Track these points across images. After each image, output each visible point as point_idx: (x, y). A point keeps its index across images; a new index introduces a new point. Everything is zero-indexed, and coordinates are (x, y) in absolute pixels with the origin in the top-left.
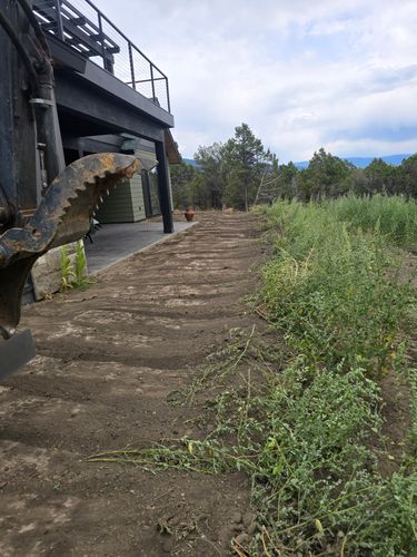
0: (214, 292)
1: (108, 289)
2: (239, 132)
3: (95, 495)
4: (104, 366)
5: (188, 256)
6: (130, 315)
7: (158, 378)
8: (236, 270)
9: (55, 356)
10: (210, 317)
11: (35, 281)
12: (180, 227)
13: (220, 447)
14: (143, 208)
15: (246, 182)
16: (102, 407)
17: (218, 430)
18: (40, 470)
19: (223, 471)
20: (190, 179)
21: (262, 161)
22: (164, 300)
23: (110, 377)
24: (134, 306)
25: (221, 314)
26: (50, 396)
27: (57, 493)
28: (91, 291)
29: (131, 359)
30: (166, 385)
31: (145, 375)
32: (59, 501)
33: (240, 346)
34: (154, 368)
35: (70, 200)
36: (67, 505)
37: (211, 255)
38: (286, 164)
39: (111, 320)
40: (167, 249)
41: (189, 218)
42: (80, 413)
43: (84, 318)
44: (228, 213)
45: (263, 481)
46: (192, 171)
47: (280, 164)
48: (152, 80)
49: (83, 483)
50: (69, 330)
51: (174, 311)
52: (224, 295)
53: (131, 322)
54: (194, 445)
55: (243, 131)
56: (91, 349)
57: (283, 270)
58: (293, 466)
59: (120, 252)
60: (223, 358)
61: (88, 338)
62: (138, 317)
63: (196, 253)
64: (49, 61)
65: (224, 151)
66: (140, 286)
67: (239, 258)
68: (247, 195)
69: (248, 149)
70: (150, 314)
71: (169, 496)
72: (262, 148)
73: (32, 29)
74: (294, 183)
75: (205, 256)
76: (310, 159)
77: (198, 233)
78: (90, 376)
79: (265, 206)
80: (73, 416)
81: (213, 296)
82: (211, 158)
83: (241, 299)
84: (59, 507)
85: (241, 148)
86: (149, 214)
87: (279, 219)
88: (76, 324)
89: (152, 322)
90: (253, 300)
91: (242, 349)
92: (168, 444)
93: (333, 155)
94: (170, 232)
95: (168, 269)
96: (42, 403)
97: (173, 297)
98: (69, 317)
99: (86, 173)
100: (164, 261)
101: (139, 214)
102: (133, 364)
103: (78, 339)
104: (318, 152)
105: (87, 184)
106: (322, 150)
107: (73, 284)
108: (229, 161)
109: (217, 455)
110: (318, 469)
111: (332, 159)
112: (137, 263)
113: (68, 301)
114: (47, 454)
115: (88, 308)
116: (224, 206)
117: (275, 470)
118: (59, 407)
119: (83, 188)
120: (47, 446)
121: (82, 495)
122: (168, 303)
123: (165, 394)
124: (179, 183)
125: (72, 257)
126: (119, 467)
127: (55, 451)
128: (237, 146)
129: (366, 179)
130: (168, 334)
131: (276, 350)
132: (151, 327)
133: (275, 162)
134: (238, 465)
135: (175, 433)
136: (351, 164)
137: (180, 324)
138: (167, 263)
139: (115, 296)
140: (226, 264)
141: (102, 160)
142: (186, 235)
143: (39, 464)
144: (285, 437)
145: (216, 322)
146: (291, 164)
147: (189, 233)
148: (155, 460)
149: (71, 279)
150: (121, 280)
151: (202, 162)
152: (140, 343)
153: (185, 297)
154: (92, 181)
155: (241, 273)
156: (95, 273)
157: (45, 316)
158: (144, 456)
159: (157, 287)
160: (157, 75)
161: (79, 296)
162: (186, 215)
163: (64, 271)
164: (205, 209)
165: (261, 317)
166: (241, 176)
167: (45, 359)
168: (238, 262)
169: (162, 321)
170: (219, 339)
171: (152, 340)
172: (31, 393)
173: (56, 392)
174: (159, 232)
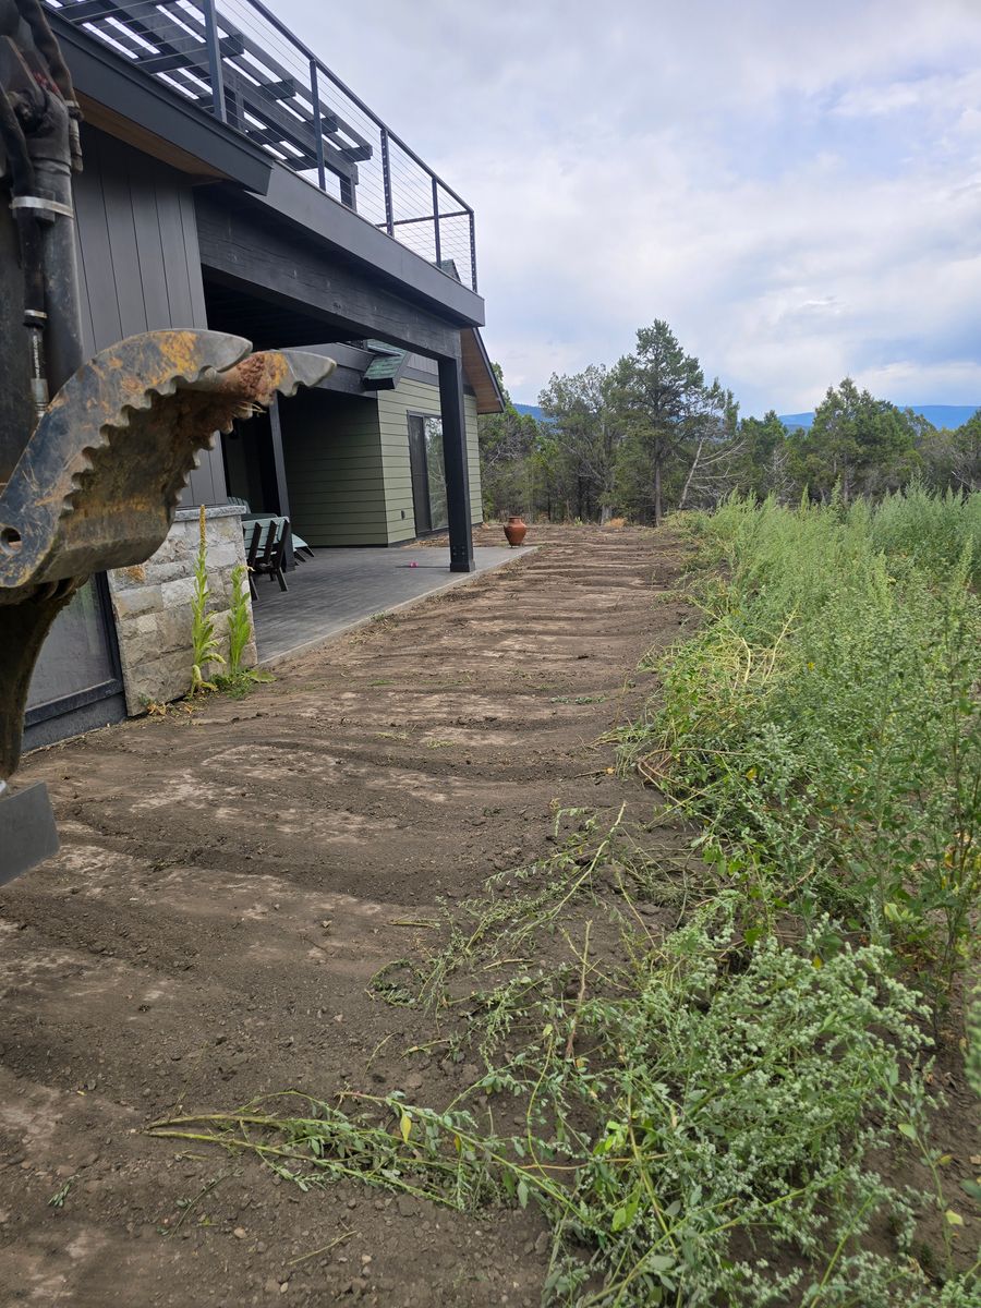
0: (546, 714)
1: (296, 697)
2: (646, 340)
3: (147, 1232)
4: (244, 885)
5: (497, 626)
6: (332, 761)
7: (367, 925)
8: (609, 662)
9: (138, 852)
10: (524, 776)
11: (128, 672)
12: (489, 558)
13: (483, 1132)
14: (410, 514)
15: (659, 459)
16: (218, 990)
17: (487, 1081)
18: (29, 1148)
19: (486, 1201)
20: (526, 450)
21: (699, 408)
22: (419, 728)
23: (253, 913)
24: (346, 739)
25: (550, 771)
26: (101, 953)
27: (58, 1215)
28: (257, 699)
29: (312, 872)
30: (384, 945)
31: (338, 916)
32: (56, 1237)
33: (582, 855)
34: (363, 897)
35: (88, 452)
36: (75, 1250)
37: (553, 626)
38: (761, 418)
39: (284, 771)
40: (451, 609)
41: (514, 538)
42: (161, 1002)
43: (225, 764)
44: (612, 527)
45: (584, 1244)
46: (533, 431)
47: (742, 415)
48: (436, 217)
49: (124, 1193)
50: (185, 790)
51: (439, 757)
52: (568, 722)
53: (332, 779)
54: (416, 1119)
55: (657, 338)
56: (222, 840)
57: (713, 666)
58: (671, 1211)
59: (341, 611)
60: (532, 886)
61: (222, 813)
62: (349, 768)
63: (518, 618)
64: (62, 105)
65: (608, 384)
66: (371, 692)
67: (620, 634)
68: (660, 488)
69: (666, 381)
70: (380, 762)
71: (330, 1257)
72: (700, 378)
73: (25, 29)
74: (778, 462)
75: (539, 627)
76: (819, 405)
77: (531, 574)
78: (207, 909)
79: (699, 515)
80: (144, 1009)
81: (540, 725)
82: (579, 402)
83: (606, 735)
84: (54, 1253)
85: (652, 377)
86: (424, 527)
87: (728, 547)
88: (205, 776)
89: (381, 782)
90: (633, 740)
91: (584, 863)
92: (353, 1108)
93: (876, 397)
94: (465, 569)
95: (444, 655)
96: (81, 968)
97: (443, 723)
98: (192, 760)
99: (127, 382)
100: (439, 636)
101: (400, 526)
102: (317, 886)
103: (199, 813)
104: (837, 389)
105: (129, 411)
106: (846, 384)
107: (219, 682)
108: (621, 409)
109: (471, 1156)
110: (739, 1229)
111: (871, 407)
112: (378, 638)
113: (199, 720)
114: (59, 1105)
115: (240, 739)
116: (606, 513)
117: (620, 1217)
118: (116, 981)
119: (120, 421)
120: (65, 1082)
121: (117, 1228)
122: (428, 738)
123: (373, 969)
124: (503, 459)
125: (218, 620)
126: (221, 1159)
127: (79, 1099)
128: (641, 373)
129: (960, 457)
130: (415, 814)
131: (676, 873)
132: (376, 793)
133: (732, 413)
134: (523, 1189)
135: (379, 1079)
136: (920, 420)
137: (447, 789)
138: (445, 641)
139: (309, 713)
140: (586, 648)
141: (164, 348)
142: (501, 577)
143: (34, 1130)
144: (656, 1122)
145: (536, 789)
146: (771, 417)
147: (509, 573)
148: (311, 1151)
149: (217, 670)
150: (330, 676)
151: (559, 412)
152: (342, 831)
153: (473, 724)
154: (140, 402)
155: (616, 670)
156: (274, 657)
157: (139, 755)
158: (285, 1137)
159: (411, 697)
160: (447, 204)
161: (227, 710)
162: (509, 533)
163: (198, 651)
164: (562, 520)
165: (648, 784)
166: (648, 443)
167: (114, 857)
168: (617, 643)
169: (406, 779)
170: (532, 834)
171: (373, 826)
172: (60, 941)
173: (119, 944)
174: (439, 569)
